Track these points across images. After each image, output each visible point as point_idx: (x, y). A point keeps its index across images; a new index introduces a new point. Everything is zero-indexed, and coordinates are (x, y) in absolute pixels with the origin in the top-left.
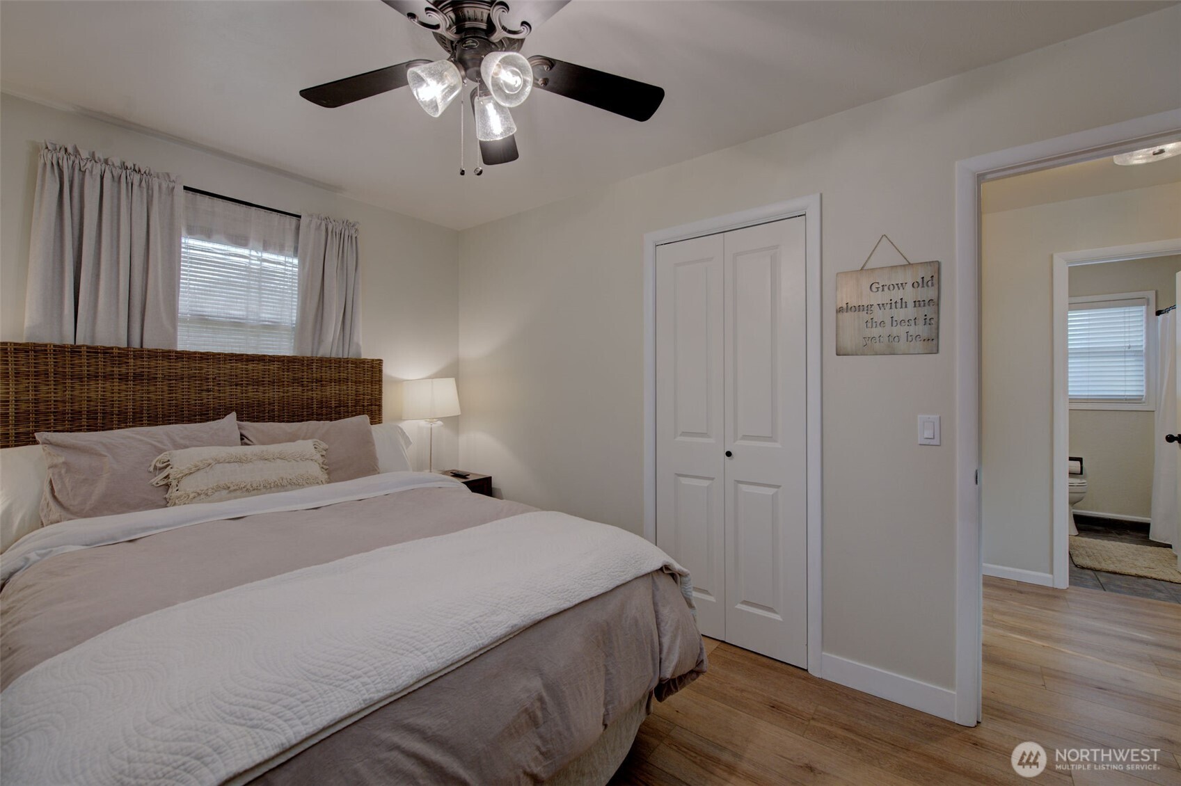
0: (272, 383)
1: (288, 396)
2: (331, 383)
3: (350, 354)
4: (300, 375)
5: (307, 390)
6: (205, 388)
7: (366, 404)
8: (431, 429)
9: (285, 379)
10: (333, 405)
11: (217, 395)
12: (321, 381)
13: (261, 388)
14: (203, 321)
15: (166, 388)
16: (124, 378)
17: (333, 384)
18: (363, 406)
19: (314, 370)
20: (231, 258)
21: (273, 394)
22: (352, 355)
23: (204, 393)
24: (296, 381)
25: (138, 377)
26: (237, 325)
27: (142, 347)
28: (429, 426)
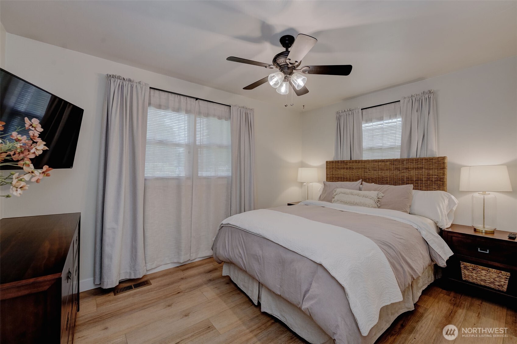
0: (387, 170)
1: (393, 175)
2: (413, 169)
3: (427, 155)
4: (398, 166)
5: (402, 172)
6: (366, 171)
7: (434, 180)
8: (484, 200)
9: (392, 168)
10: (414, 180)
11: (369, 174)
12: (408, 169)
13: (383, 172)
14: (371, 149)
15: (356, 171)
16: (347, 169)
17: (414, 170)
18: (432, 181)
19: (405, 164)
20: (379, 126)
21: (387, 174)
22: (428, 155)
23: (366, 173)
24: (397, 169)
25: (350, 168)
26: (381, 149)
27: (351, 159)
28: (482, 196)
